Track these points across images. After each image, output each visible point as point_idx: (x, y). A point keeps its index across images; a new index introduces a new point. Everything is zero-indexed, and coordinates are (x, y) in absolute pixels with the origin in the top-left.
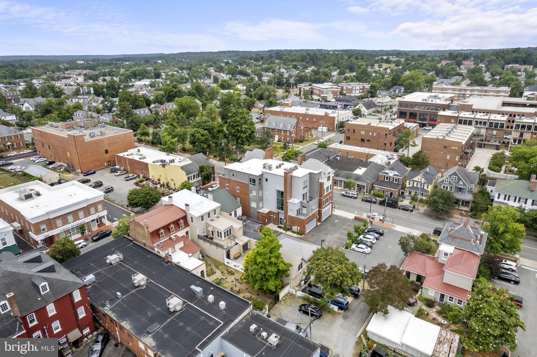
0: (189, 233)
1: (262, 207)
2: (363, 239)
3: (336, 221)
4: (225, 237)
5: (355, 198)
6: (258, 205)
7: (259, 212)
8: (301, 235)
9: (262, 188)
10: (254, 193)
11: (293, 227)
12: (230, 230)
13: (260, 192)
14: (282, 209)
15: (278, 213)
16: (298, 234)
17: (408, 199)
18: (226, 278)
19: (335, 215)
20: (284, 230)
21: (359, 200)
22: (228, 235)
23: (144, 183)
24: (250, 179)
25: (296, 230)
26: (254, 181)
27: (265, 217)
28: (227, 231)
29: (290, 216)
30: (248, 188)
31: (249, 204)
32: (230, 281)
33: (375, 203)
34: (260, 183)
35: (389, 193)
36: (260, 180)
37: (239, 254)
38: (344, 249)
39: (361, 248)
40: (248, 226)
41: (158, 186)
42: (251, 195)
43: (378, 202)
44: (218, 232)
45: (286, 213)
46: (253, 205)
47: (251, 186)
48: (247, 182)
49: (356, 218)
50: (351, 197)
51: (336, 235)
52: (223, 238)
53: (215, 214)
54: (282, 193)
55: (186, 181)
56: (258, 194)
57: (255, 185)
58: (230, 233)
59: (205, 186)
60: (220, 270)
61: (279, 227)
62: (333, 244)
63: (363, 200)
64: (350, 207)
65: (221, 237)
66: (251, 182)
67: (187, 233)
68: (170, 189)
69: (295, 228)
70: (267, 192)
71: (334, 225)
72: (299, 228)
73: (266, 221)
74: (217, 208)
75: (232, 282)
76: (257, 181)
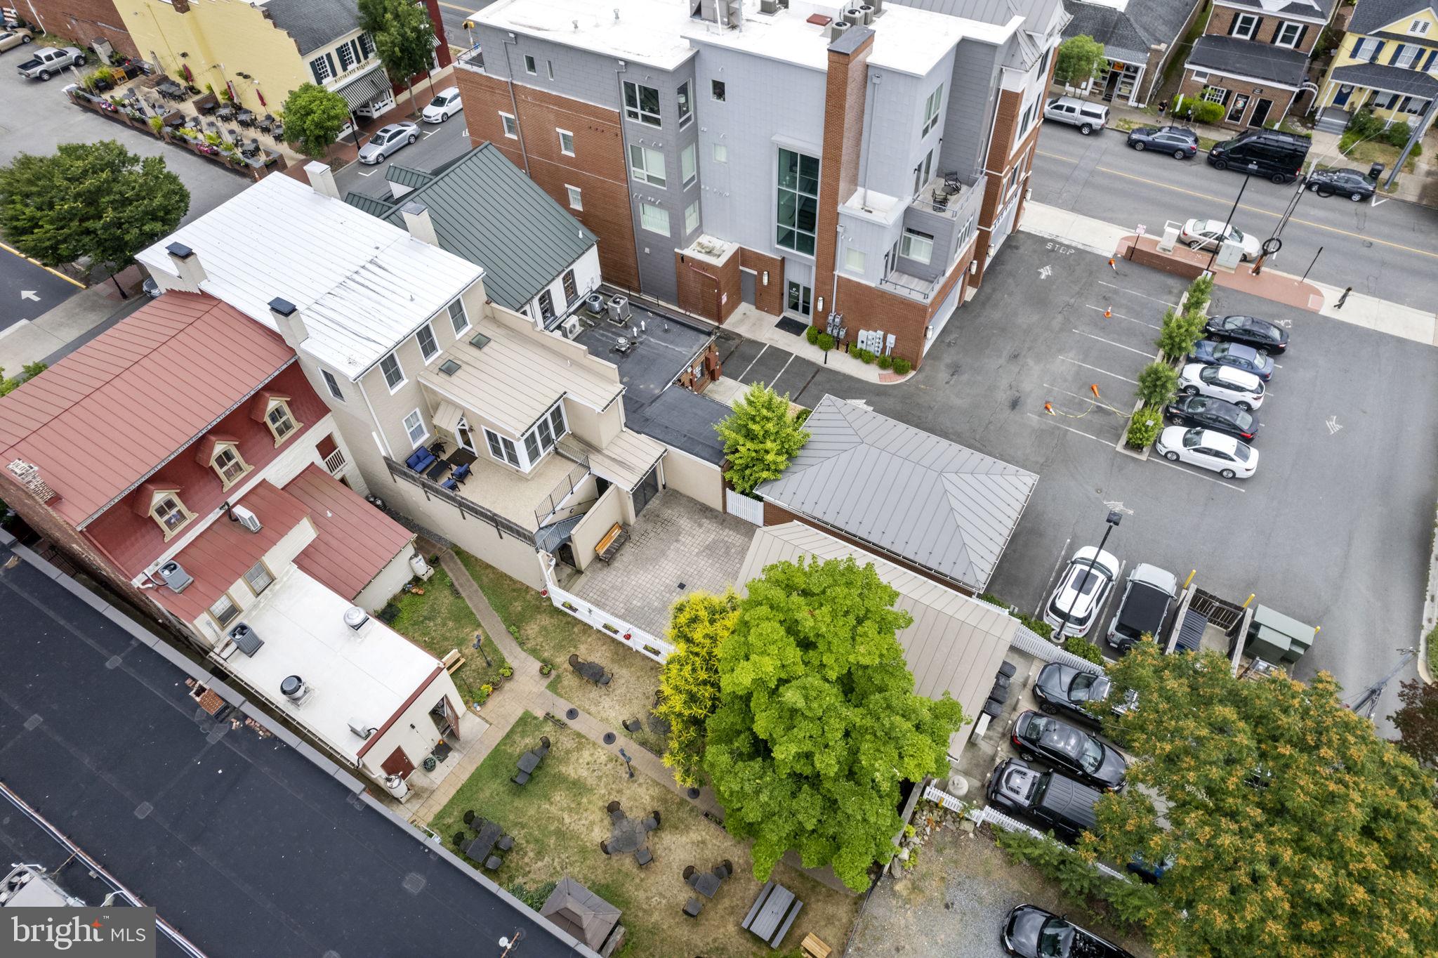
0: (339, 440)
1: (699, 231)
2: (1204, 388)
3: (1046, 272)
4: (533, 454)
5: (1094, 132)
6: (677, 223)
7: (683, 258)
8: (900, 371)
9: (693, 137)
10: (654, 165)
11: (863, 334)
12: (557, 414)
13: (687, 157)
14: (806, 245)
15: (783, 259)
16: (883, 365)
17: (1329, 129)
18: (572, 714)
19: (1029, 235)
20: (813, 341)
21: (1112, 142)
22: (547, 441)
23: (119, 92)
24: (630, 87)
25: (874, 348)
26: (650, 98)
27: (716, 284)
28: (544, 427)
29: (845, 284)
30: (620, 136)
31: (632, 218)
32: (596, 734)
33: (1188, 156)
34: (682, 110)
35: (1254, 104)
36: (683, 90)
37: (617, 532)
38: (1119, 448)
39: (1218, 454)
40: (641, 350)
41: (188, 108)
42: (638, 175)
43: (1203, 154)
44: (492, 437)
45: (827, 264)
46: (654, 221)
47: (635, 126)
48: (612, 103)
49: (1133, 256)
50: (1078, 128)
51: (1066, 362)
52: (525, 465)
53: (460, 321)
54: (810, 164)
55: (307, 88)
56: (674, 166)
57: (657, 122)
58: (559, 428)
59: (404, 96)
60: (534, 652)
61: (787, 325)
62: (1064, 420)
63: (1132, 144)
64: (1086, 184)
65: (513, 458)
66: (631, 101)
67: (327, 446)
68: (244, 124)
69: (869, 338)
70: (721, 155)
71: (1040, 298)
72: (891, 339)
73: (724, 299)
74: (468, 290)
75: (609, 738)
76: (668, 101)
